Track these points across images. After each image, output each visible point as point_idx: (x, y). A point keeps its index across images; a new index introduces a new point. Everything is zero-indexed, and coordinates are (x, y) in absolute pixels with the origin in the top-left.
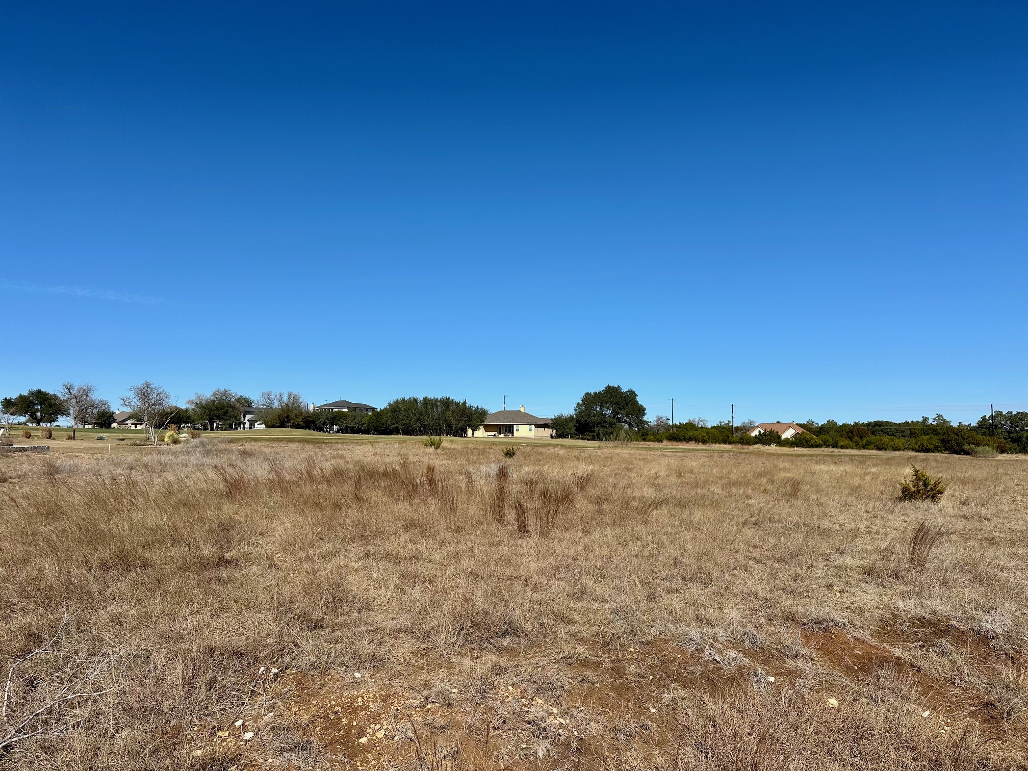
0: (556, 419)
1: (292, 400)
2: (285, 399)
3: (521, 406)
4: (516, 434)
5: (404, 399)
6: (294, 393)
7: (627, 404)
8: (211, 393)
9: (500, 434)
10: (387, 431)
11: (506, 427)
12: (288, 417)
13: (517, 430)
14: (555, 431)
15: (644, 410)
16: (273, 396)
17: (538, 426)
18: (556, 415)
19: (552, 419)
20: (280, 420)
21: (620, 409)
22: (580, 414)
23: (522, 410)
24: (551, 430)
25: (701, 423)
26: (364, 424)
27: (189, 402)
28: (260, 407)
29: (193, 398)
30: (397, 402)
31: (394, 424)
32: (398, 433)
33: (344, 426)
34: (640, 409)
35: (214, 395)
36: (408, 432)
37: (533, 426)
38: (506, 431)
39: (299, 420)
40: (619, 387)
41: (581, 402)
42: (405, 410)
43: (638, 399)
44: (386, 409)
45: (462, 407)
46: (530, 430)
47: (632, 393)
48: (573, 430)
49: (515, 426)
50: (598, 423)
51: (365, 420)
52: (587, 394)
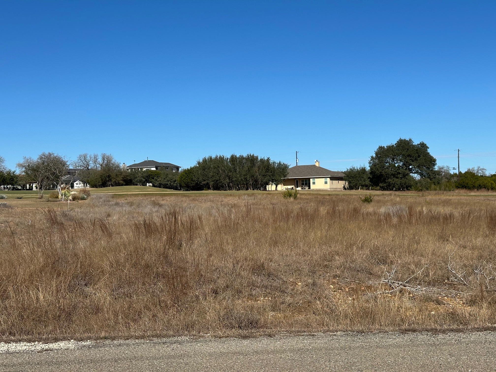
0: (350, 172)
1: (106, 162)
2: (100, 160)
3: (315, 161)
4: (312, 187)
5: (211, 158)
6: (107, 155)
7: (419, 156)
8: (38, 157)
9: (298, 187)
10: (198, 187)
11: (303, 181)
12: (109, 176)
13: (314, 183)
14: (347, 183)
15: (435, 160)
16: (88, 158)
17: (332, 179)
18: (348, 168)
19: (345, 173)
20: (102, 180)
21: (413, 161)
22: (373, 166)
23: (317, 164)
24: (344, 182)
25: (480, 172)
26: (175, 181)
27: (20, 165)
28: (78, 168)
29: (22, 161)
30: (205, 160)
31: (205, 181)
32: (209, 188)
33: (157, 184)
34: (431, 160)
35: (41, 158)
36: (217, 187)
37: (328, 179)
38: (303, 184)
39: (120, 179)
40: (410, 140)
41: (374, 155)
42: (215, 168)
43: (429, 151)
44: (195, 167)
45: (266, 163)
46: (326, 183)
47: (423, 146)
48: (368, 182)
49: (311, 180)
50: (392, 174)
51: (177, 178)
52: (381, 148)
